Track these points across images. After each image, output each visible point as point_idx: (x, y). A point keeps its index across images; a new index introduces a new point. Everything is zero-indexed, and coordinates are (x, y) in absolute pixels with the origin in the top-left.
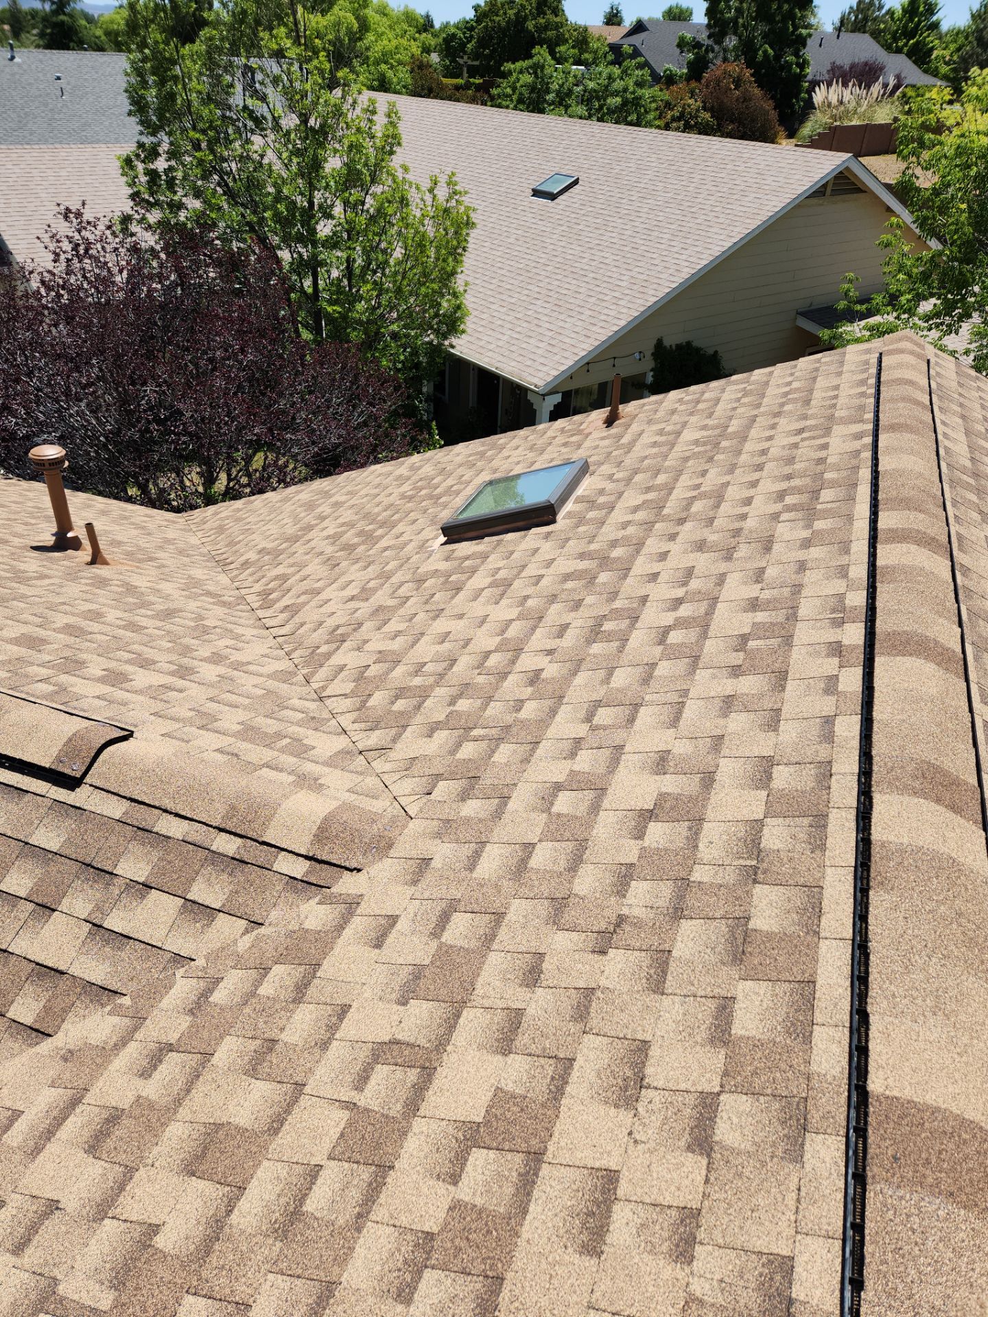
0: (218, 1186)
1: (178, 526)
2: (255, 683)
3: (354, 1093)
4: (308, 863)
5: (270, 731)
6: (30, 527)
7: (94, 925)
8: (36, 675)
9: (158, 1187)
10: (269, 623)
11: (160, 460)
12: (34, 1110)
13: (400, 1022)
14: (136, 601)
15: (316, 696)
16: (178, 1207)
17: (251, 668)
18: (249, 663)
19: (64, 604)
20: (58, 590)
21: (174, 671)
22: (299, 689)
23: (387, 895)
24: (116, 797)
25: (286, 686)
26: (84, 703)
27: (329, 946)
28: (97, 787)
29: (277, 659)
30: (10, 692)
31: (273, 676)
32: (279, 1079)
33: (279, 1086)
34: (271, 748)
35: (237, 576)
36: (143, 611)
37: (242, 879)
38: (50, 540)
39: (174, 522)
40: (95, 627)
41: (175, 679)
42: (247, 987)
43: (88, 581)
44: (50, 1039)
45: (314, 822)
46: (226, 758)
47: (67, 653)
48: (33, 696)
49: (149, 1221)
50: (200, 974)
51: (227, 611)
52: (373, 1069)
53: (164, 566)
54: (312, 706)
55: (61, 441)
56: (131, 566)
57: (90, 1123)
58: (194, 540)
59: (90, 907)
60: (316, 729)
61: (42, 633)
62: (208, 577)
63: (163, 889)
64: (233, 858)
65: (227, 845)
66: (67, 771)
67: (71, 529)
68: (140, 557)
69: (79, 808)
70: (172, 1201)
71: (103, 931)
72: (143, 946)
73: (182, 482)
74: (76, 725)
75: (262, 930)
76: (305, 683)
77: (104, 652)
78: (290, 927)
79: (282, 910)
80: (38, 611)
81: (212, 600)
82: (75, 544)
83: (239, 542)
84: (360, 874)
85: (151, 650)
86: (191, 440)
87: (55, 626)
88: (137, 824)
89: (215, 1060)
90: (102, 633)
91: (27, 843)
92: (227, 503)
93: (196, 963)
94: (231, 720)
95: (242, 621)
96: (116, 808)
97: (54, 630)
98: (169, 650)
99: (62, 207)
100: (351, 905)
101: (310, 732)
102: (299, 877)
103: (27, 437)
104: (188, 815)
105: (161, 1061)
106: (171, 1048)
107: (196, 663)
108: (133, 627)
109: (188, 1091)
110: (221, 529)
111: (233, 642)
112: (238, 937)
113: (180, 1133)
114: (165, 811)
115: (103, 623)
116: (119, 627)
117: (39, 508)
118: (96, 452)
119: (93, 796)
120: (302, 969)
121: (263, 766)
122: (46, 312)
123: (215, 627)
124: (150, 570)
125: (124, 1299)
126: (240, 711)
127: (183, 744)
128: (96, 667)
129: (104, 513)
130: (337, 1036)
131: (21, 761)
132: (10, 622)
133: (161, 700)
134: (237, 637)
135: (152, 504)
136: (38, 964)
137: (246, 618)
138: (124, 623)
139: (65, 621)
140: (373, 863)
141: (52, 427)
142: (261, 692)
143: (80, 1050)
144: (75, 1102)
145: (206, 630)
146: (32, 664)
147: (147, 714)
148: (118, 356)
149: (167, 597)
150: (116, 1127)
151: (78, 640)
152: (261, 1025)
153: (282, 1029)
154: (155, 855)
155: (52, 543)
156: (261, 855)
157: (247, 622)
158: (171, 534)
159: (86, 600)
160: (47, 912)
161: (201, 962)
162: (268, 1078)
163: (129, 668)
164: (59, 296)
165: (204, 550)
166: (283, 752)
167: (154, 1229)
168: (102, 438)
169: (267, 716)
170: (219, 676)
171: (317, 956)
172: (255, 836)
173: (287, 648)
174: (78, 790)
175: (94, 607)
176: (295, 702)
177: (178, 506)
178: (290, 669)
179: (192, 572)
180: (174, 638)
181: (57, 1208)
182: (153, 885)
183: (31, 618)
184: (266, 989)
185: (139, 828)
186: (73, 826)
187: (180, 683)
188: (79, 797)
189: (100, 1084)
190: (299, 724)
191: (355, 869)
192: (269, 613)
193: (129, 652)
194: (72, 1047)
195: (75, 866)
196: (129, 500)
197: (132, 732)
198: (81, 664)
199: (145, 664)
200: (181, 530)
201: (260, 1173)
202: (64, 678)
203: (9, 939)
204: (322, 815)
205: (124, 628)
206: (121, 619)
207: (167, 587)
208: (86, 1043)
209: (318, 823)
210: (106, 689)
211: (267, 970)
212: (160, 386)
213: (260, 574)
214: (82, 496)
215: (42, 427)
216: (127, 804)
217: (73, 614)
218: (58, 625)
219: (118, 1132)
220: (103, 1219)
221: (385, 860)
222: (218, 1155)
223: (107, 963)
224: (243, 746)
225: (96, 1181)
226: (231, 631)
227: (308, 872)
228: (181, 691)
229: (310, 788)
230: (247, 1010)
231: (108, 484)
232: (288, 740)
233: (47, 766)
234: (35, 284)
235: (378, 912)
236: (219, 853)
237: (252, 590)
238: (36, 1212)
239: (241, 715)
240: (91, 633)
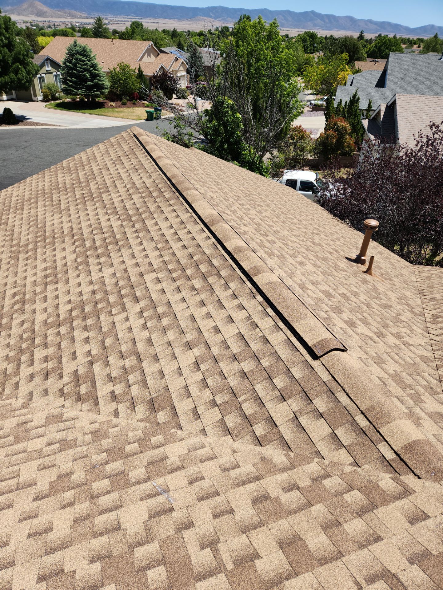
0: (288, 563)
1: (409, 270)
2: (411, 356)
3: (363, 582)
4: (395, 456)
5: (407, 382)
6: (349, 249)
7: (295, 416)
8: (323, 308)
9: (267, 540)
10: (431, 331)
11: (416, 239)
12: (244, 469)
13: (404, 570)
14: (375, 295)
15: (438, 378)
16: (270, 556)
17: (412, 348)
18: (412, 345)
19: (347, 284)
20: (347, 278)
21: (376, 332)
22: (431, 369)
23: (429, 501)
24: (328, 372)
25: (424, 365)
26: (335, 328)
27: (386, 502)
28: (323, 364)
29: (427, 350)
30: (311, 310)
31: (421, 357)
32: (334, 542)
33: (332, 545)
34: (403, 391)
35: (426, 302)
36: (376, 300)
37: (361, 440)
38: (354, 257)
39: (408, 267)
40: (353, 298)
41: (375, 336)
42: (340, 489)
43: (360, 279)
44: (261, 447)
45: (408, 439)
46: (381, 383)
47: (339, 305)
48: (318, 316)
49: (258, 551)
50: (324, 467)
51: (413, 316)
52: (379, 580)
53: (394, 285)
54: (434, 382)
55: (378, 219)
56: (380, 279)
57: (258, 491)
58: (413, 278)
59: (297, 409)
60: (430, 394)
61: (333, 292)
62: (412, 297)
63: (327, 421)
64: (361, 429)
65: (363, 423)
66: (316, 351)
67: (364, 255)
68: (386, 277)
69: (313, 368)
70: (269, 552)
71: (297, 421)
72: (308, 438)
73: (420, 251)
74: (328, 335)
75: (358, 469)
76: (435, 368)
77: (352, 311)
78: (372, 478)
79: (372, 467)
80: (337, 283)
81: (408, 309)
82: (363, 262)
83: (435, 288)
84: (419, 480)
85: (371, 319)
86: (436, 234)
87: (339, 292)
88: (330, 388)
89: (313, 509)
90: (355, 303)
91: (289, 370)
92: (437, 268)
93: (325, 461)
94: (391, 367)
95: (418, 324)
96: (326, 377)
97: (338, 293)
98: (379, 322)
99: (432, 123)
100: (407, 492)
101: (427, 394)
102: (387, 459)
103: (366, 214)
104: (352, 398)
105: (292, 490)
106: (298, 488)
107: (387, 333)
108: (368, 305)
109: (296, 512)
110: (429, 278)
111: (409, 332)
112: (347, 464)
113: (285, 526)
114: (344, 390)
115: (357, 298)
116: (363, 303)
117: (356, 243)
118: (390, 227)
119: (319, 367)
120: (368, 502)
121: (396, 397)
122: (400, 166)
123: (404, 321)
124: (388, 284)
125: (235, 572)
126: (397, 365)
127: (365, 366)
128: (346, 316)
129: (380, 253)
130: (369, 547)
131: (302, 338)
132: (324, 284)
133: (365, 342)
134: (412, 331)
135: (402, 256)
136: (271, 416)
137: (421, 324)
138: (366, 302)
139: (344, 291)
140: (429, 480)
141: (378, 212)
142: (411, 361)
143: (268, 460)
144: (257, 479)
145: (399, 321)
146: (324, 303)
147: (357, 345)
148: (422, 190)
149: (389, 299)
150: (265, 501)
151: (345, 301)
152: (338, 511)
153: (346, 522)
154: (331, 405)
155: (354, 258)
156: (375, 437)
157: (420, 326)
158: (404, 272)
159: (355, 286)
160: (283, 400)
161: (326, 462)
162: (330, 537)
163: (359, 322)
164: (410, 160)
165: (416, 285)
166: (409, 396)
167: (258, 556)
168: (396, 222)
169: (409, 374)
170: (395, 344)
171: (378, 502)
172: (376, 426)
173: (435, 347)
174: (316, 361)
175: (357, 290)
176: (426, 375)
177: (413, 261)
178: (431, 358)
179: (405, 292)
180: (383, 317)
181: (233, 513)
182: (324, 417)
183: (332, 285)
184: (347, 497)
185: (330, 390)
186: (307, 374)
187: (376, 339)
188: (315, 364)
189: (268, 479)
190: (423, 386)
191: (418, 476)
192: (433, 326)
193: (362, 315)
194: (266, 457)
195: (300, 390)
196: (393, 251)
197: (347, 350)
198: (341, 312)
199: (366, 323)
200: (410, 272)
201: (306, 575)
202: (332, 314)
203: (266, 400)
204: (414, 438)
205: (365, 304)
206: (365, 300)
207: (391, 294)
208: (271, 459)
209: (410, 441)
210: (345, 326)
211: (352, 489)
212: (434, 207)
213: (438, 306)
214: (375, 243)
215: (374, 211)
216: (331, 378)
217: (348, 290)
218: (341, 292)
219: (264, 504)
220: (244, 533)
221: (436, 483)
222: (294, 550)
223: (293, 434)
224: (390, 382)
225: (249, 516)
226: (410, 326)
227: (393, 460)
228: (375, 342)
229: (414, 421)
230: (335, 499)
231: (388, 242)
232: (413, 392)
233: (310, 345)
234: (402, 153)
235: (419, 506)
236: (356, 422)
237: (430, 312)
238: (226, 508)
239: (397, 368)
240: (351, 301)
